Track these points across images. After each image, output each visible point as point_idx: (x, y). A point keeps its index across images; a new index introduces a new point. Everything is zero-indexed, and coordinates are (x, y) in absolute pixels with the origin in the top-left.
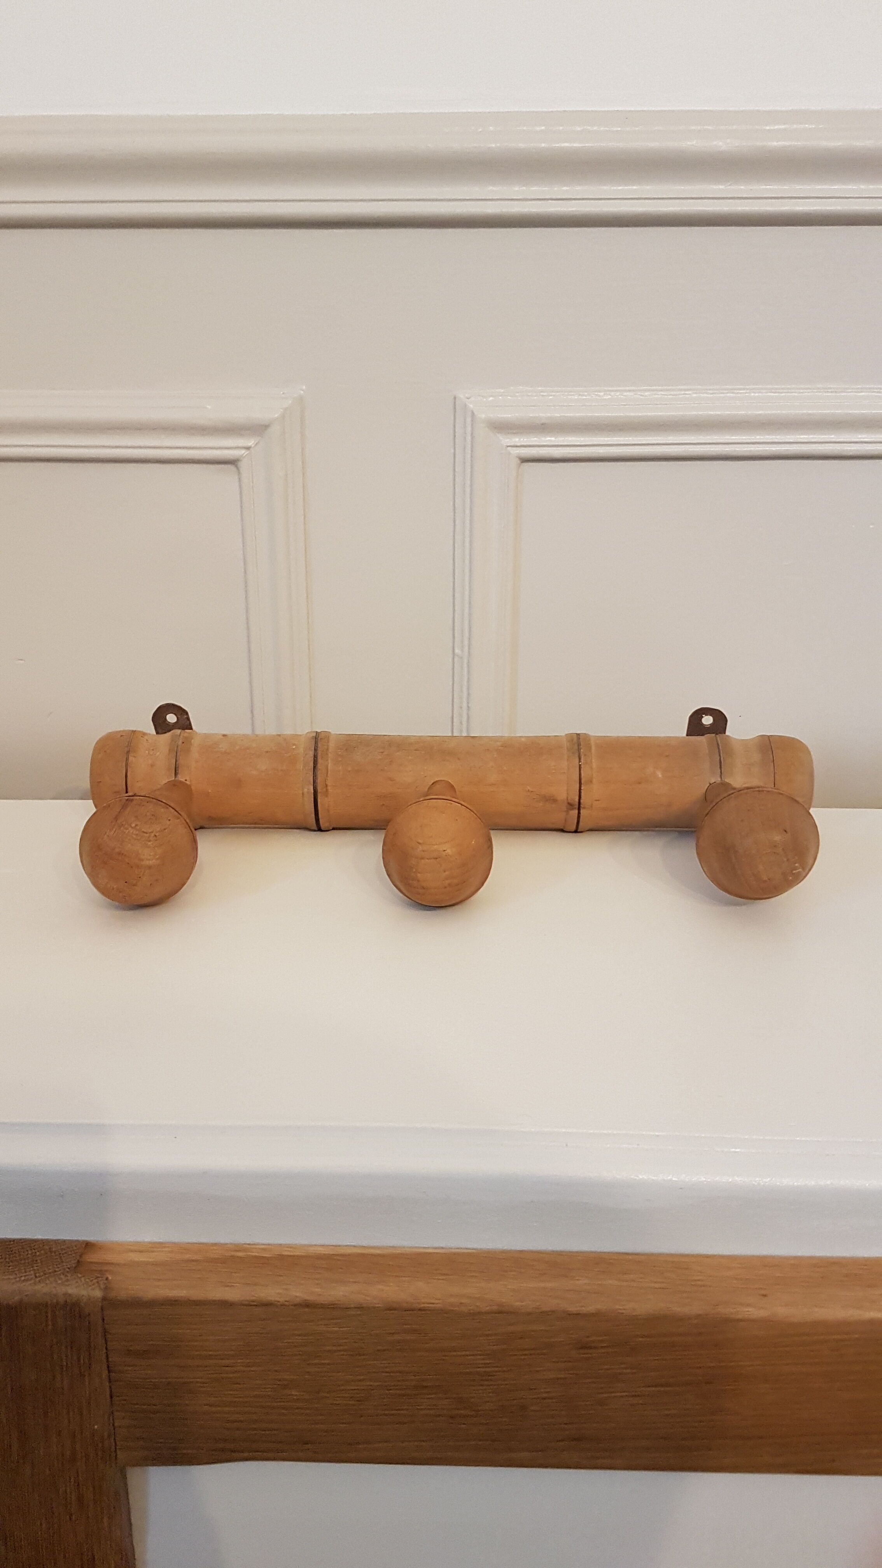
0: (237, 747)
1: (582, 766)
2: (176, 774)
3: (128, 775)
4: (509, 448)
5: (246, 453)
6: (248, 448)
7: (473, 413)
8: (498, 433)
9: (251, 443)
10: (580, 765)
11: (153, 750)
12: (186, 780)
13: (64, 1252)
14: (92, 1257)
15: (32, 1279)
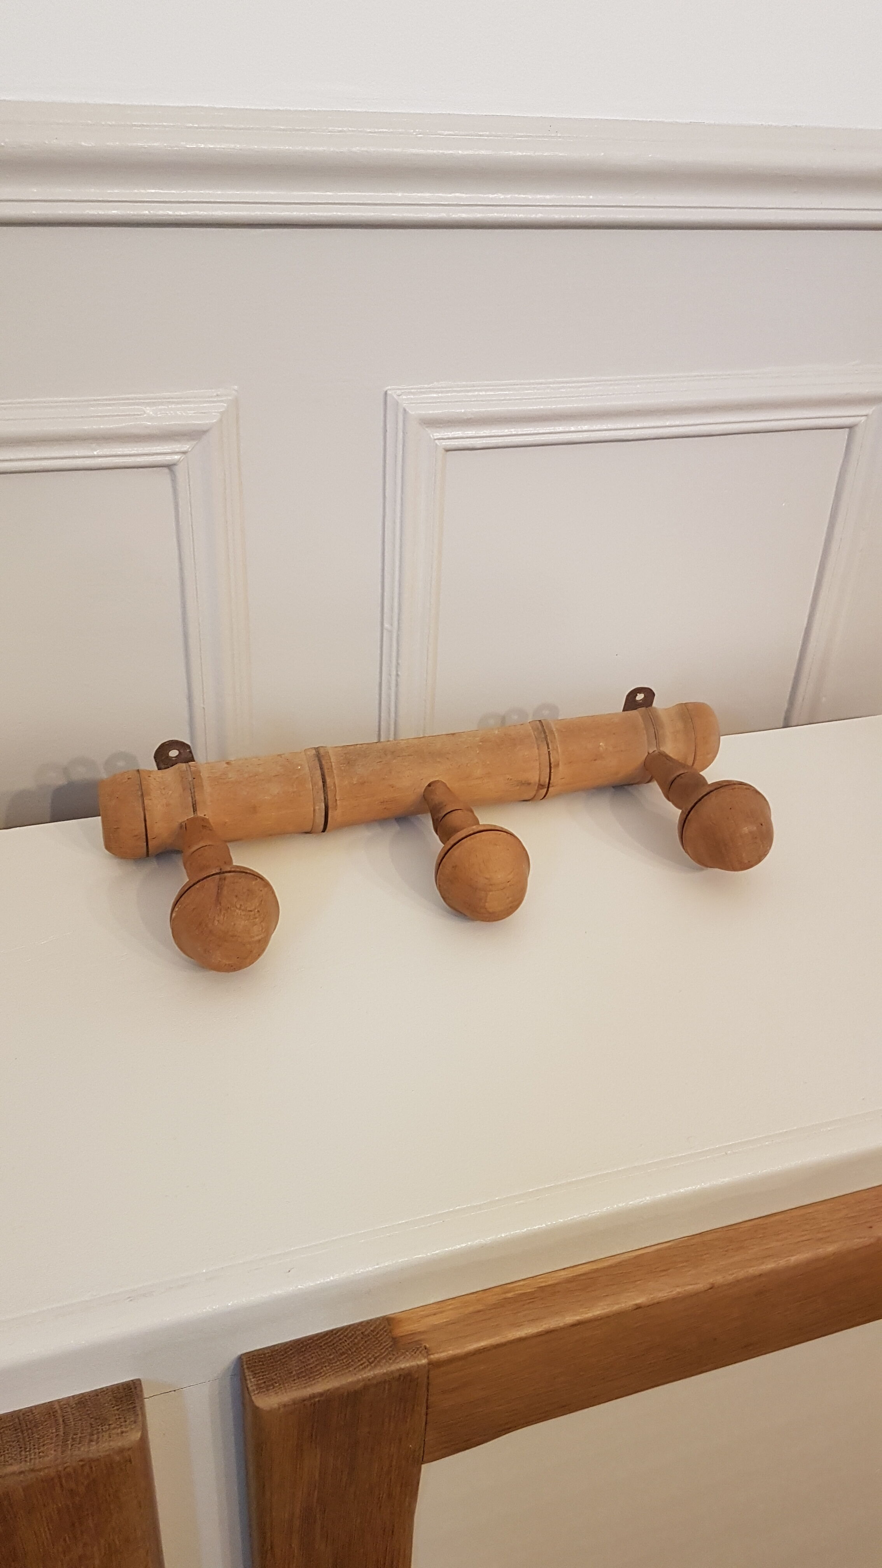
0: (246, 775)
1: (551, 752)
2: (195, 810)
3: (147, 818)
4: (437, 441)
5: (182, 458)
6: (184, 453)
7: (405, 410)
8: (427, 427)
9: (186, 447)
10: (549, 752)
11: (164, 789)
12: (205, 815)
13: (375, 1333)
14: (401, 1331)
15: (367, 1366)
